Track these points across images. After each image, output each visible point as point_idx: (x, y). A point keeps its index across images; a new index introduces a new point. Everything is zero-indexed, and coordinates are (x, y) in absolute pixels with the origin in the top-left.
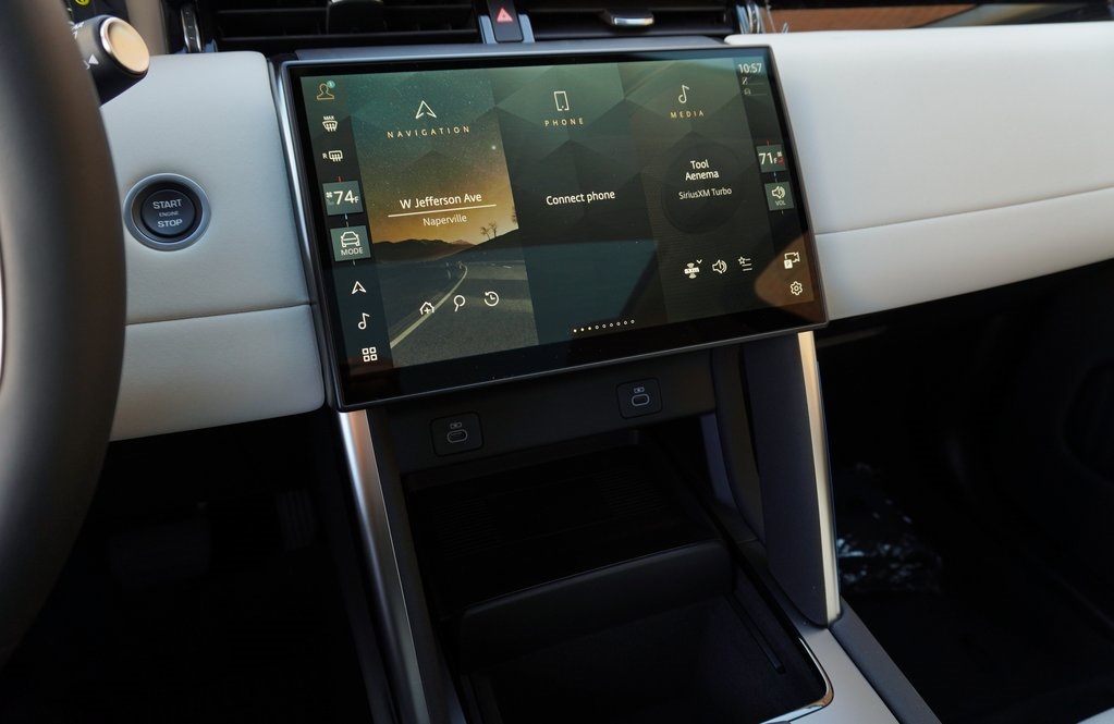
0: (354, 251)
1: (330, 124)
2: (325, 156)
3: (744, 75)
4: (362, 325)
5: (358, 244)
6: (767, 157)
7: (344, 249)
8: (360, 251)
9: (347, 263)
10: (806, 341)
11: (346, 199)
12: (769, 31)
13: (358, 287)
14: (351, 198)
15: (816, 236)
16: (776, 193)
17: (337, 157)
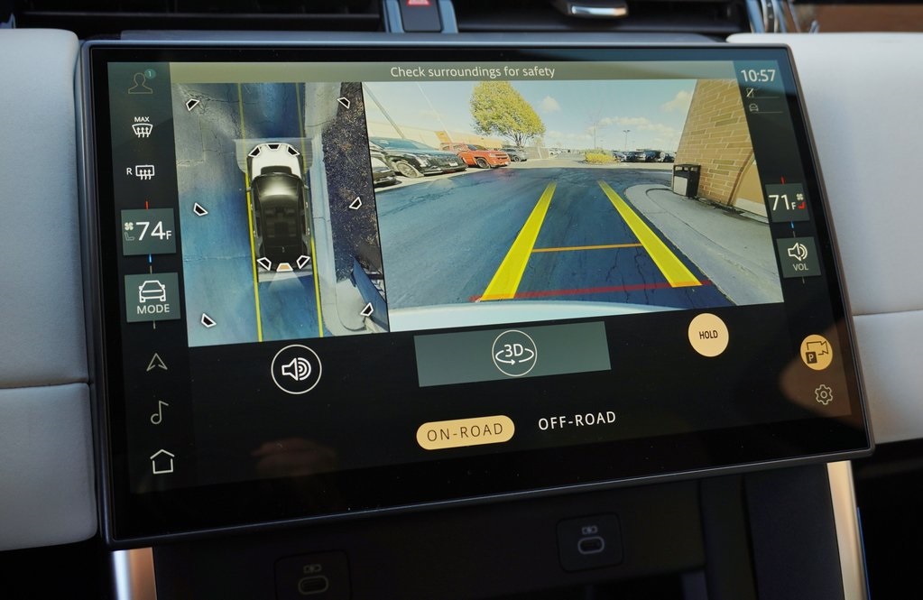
0: (156, 309)
1: (142, 128)
2: (129, 171)
3: (750, 85)
4: (156, 419)
5: (163, 298)
6: (781, 201)
7: (142, 305)
8: (166, 309)
9: (144, 325)
10: (840, 475)
11: (153, 234)
12: (791, 29)
13: (157, 362)
14: (161, 232)
15: (856, 319)
16: (794, 252)
17: (146, 173)
